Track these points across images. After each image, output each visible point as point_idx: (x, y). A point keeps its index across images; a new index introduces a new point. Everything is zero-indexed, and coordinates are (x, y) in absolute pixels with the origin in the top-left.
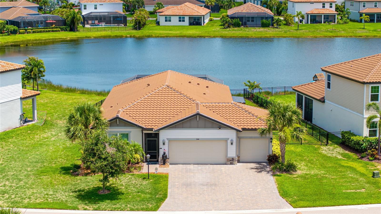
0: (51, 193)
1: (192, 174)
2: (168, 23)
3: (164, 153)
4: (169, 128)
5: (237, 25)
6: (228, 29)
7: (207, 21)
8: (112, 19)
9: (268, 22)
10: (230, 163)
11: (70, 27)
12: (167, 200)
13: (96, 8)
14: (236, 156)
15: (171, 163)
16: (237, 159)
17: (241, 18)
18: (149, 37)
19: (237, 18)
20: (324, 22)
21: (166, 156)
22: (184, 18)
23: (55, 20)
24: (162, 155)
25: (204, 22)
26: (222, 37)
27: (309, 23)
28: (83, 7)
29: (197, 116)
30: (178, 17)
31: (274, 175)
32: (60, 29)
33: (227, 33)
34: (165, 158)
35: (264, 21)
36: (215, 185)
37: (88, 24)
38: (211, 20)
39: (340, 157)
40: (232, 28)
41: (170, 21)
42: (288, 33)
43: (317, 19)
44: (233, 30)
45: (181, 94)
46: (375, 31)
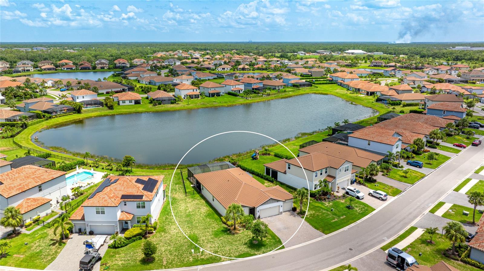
6: (156, 106)
10: (281, 214)
11: (78, 111)
12: (281, 241)
13: (83, 98)
20: (195, 98)
31: (301, 217)
32: (72, 113)
35: (172, 101)
36: (288, 228)
41: (125, 103)
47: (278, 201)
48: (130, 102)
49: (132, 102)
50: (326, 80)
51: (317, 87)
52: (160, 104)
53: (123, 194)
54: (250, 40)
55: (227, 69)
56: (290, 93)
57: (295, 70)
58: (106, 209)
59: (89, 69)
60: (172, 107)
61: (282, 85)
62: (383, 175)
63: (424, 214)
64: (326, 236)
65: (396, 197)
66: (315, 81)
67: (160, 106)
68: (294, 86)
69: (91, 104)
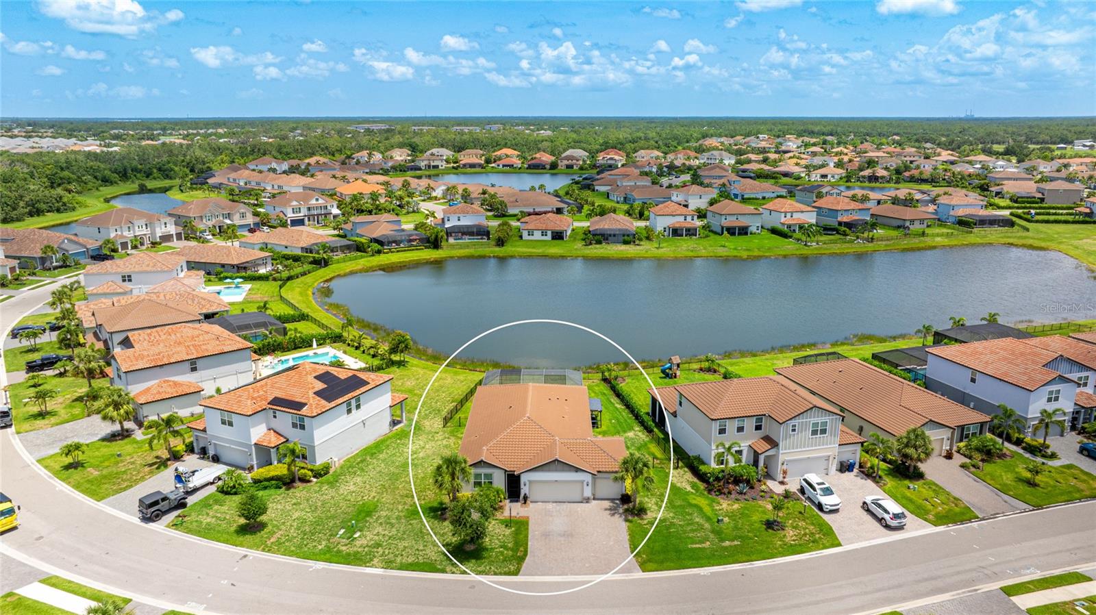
0: (421, 548)
1: (551, 519)
2: (531, 238)
3: (525, 493)
4: (530, 472)
6: (590, 246)
10: (586, 502)
11: (435, 244)
12: (527, 558)
13: (459, 220)
14: (591, 495)
16: (592, 498)
18: (512, 257)
20: (686, 236)
21: (527, 496)
22: (546, 232)
24: (524, 495)
25: (566, 236)
26: (584, 257)
27: (671, 237)
29: (555, 462)
30: (540, 231)
31: (626, 520)
32: (423, 247)
33: (588, 251)
34: (526, 498)
35: (626, 238)
36: (571, 535)
37: (451, 238)
39: (689, 488)
40: (593, 246)
41: (533, 235)
43: (679, 232)
46: (735, 249)
47: (577, 470)
48: (543, 235)
49: (546, 235)
50: (1071, 214)
51: (1028, 230)
52: (599, 242)
53: (277, 396)
54: (968, 114)
55: (833, 177)
56: (938, 239)
57: (1002, 184)
58: (235, 418)
59: (544, 168)
60: (622, 251)
61: (924, 220)
62: (963, 466)
63: (976, 590)
64: (639, 575)
65: (941, 528)
66: (1037, 214)
67: (598, 246)
68: (963, 223)
69: (471, 234)
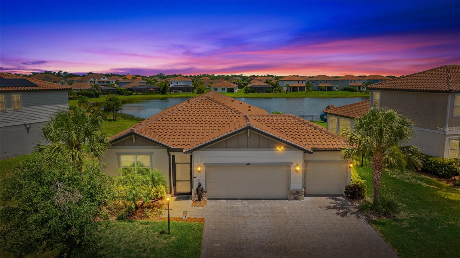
3: (200, 185)
4: (207, 148)
5: (253, 92)
6: (249, 94)
7: (236, 91)
8: (186, 89)
9: (270, 90)
10: (294, 197)
11: (162, 92)
13: (177, 84)
14: (302, 188)
15: (210, 198)
16: (303, 193)
17: (255, 88)
19: (253, 88)
20: (299, 91)
21: (202, 189)
22: (224, 88)
23: (153, 89)
24: (197, 188)
25: (235, 91)
26: (245, 97)
27: (291, 91)
28: (170, 83)
29: (247, 131)
30: (221, 88)
32: (156, 93)
33: (248, 95)
34: (201, 192)
35: (268, 89)
37: (173, 92)
38: (239, 91)
39: (423, 184)
40: (250, 93)
41: (217, 90)
42: (282, 95)
43: (295, 89)
44: (251, 94)
45: (224, 106)
48: (222, 90)
49: (224, 90)
